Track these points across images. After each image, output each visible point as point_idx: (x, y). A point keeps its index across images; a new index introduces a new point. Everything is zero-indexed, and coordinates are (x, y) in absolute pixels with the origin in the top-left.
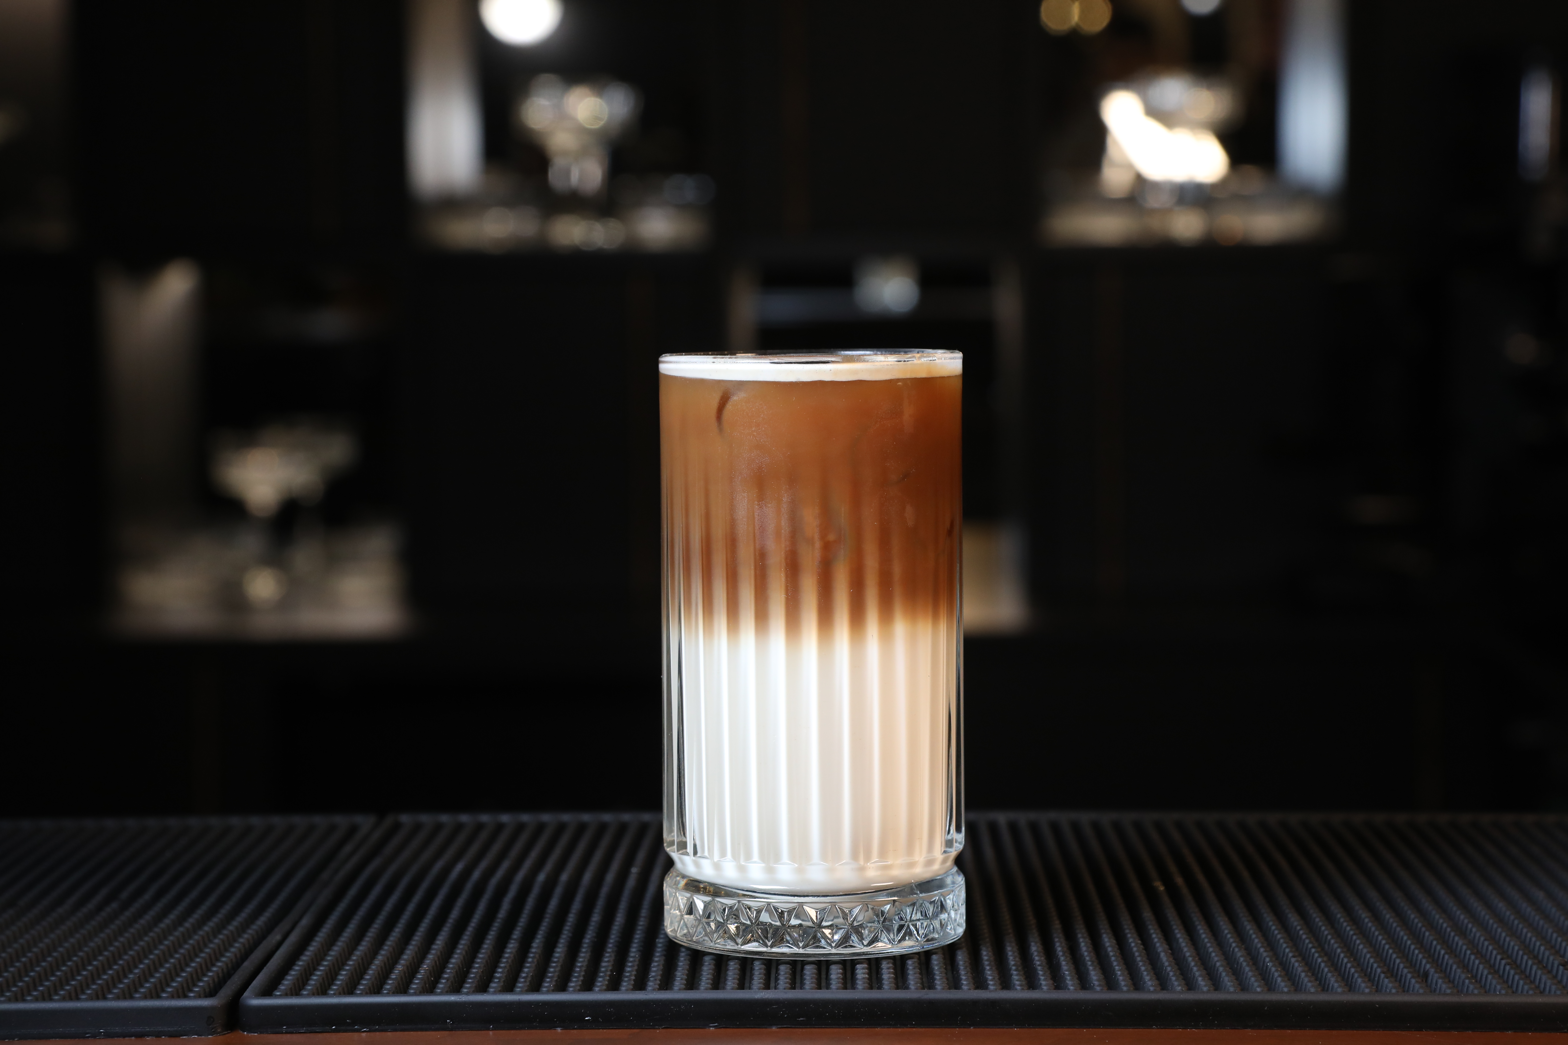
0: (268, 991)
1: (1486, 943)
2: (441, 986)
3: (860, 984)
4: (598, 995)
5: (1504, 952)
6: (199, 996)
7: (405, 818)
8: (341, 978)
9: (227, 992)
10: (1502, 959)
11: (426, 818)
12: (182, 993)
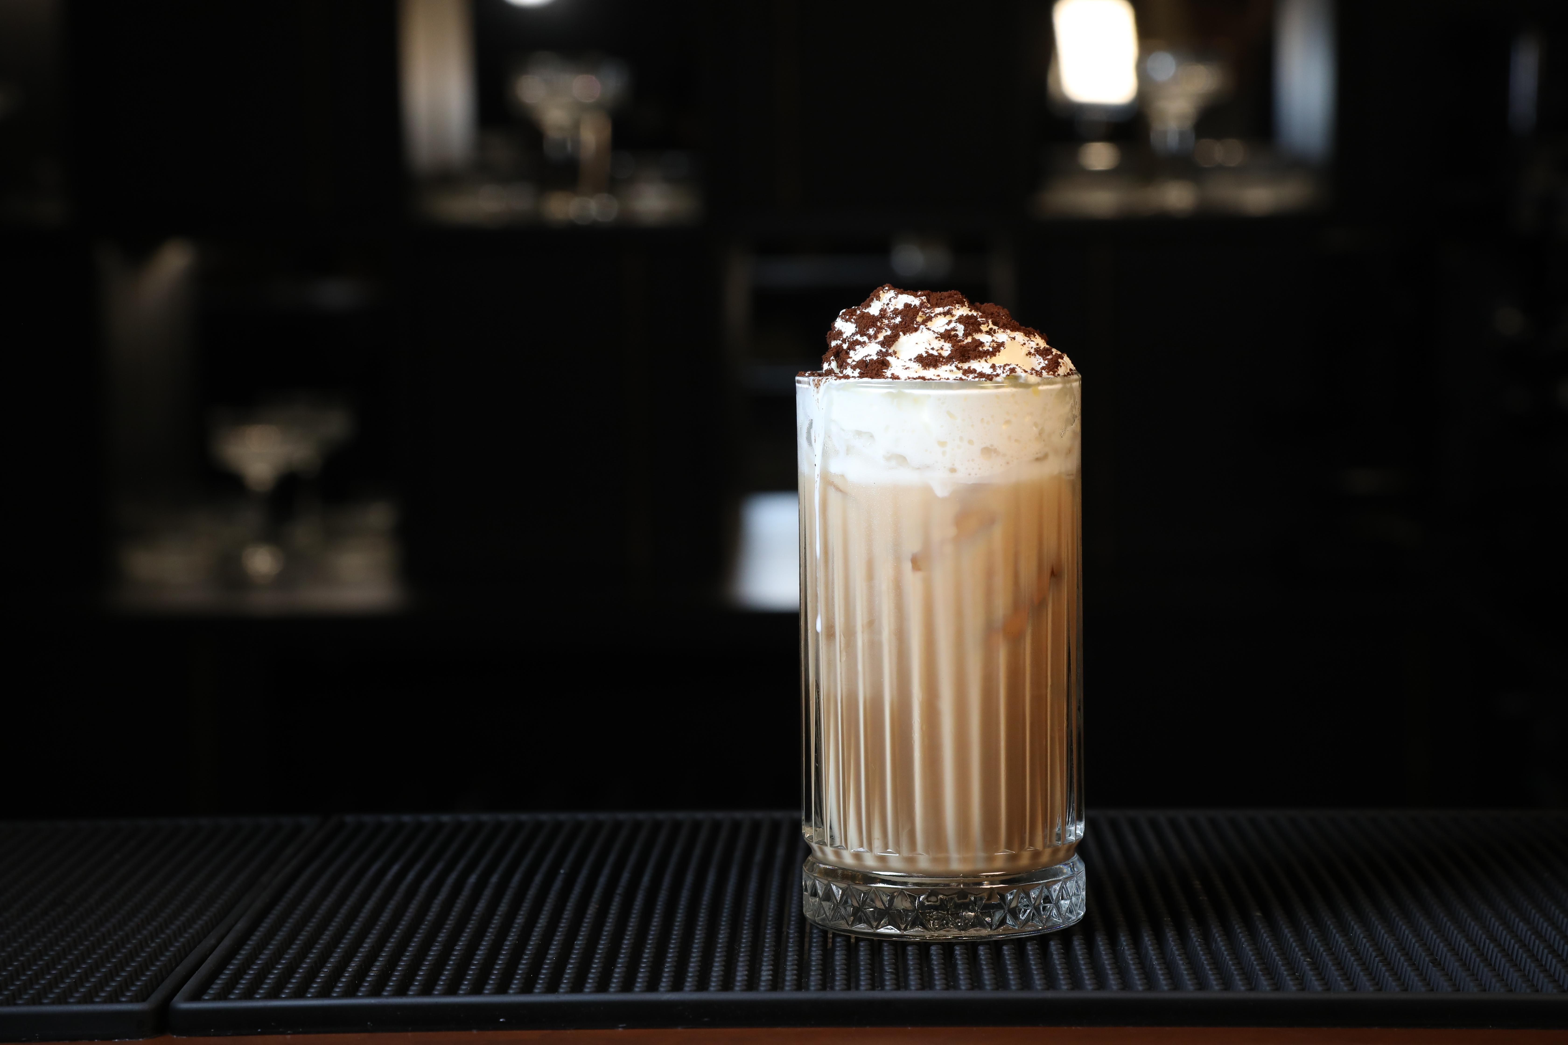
0: (196, 996)
1: (1365, 940)
2: (363, 989)
3: (763, 985)
4: (512, 998)
5: (1381, 951)
6: (131, 1001)
7: (349, 819)
8: (268, 981)
9: (157, 997)
10: (1376, 957)
11: (369, 819)
12: (113, 998)
